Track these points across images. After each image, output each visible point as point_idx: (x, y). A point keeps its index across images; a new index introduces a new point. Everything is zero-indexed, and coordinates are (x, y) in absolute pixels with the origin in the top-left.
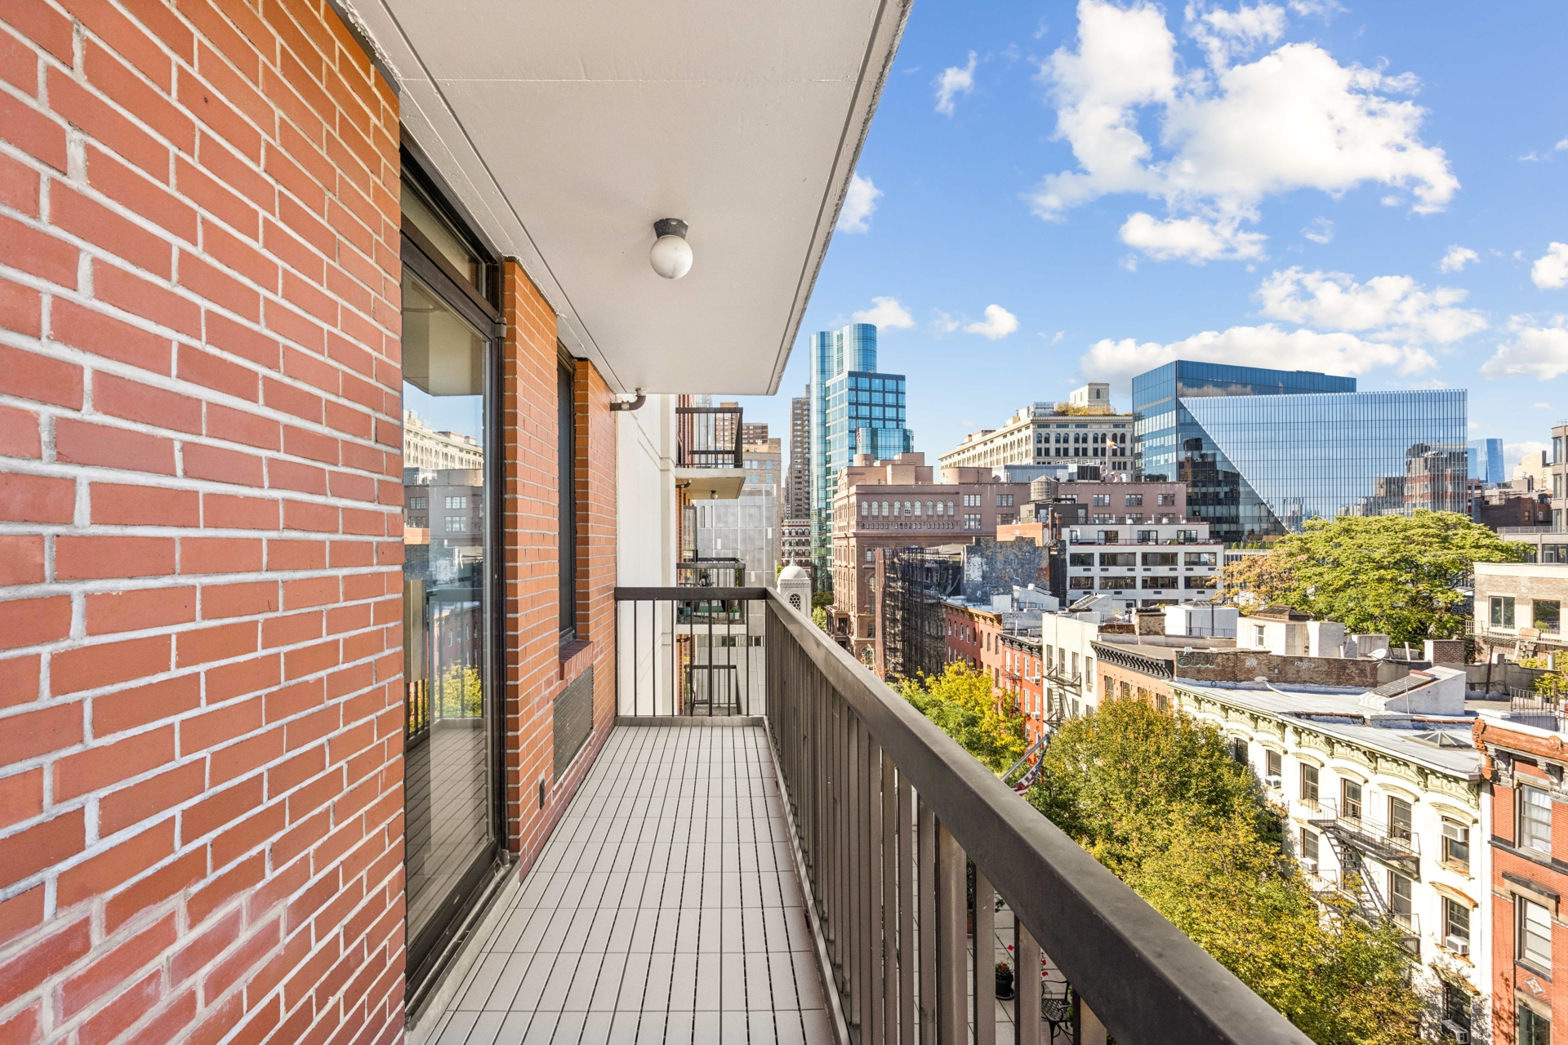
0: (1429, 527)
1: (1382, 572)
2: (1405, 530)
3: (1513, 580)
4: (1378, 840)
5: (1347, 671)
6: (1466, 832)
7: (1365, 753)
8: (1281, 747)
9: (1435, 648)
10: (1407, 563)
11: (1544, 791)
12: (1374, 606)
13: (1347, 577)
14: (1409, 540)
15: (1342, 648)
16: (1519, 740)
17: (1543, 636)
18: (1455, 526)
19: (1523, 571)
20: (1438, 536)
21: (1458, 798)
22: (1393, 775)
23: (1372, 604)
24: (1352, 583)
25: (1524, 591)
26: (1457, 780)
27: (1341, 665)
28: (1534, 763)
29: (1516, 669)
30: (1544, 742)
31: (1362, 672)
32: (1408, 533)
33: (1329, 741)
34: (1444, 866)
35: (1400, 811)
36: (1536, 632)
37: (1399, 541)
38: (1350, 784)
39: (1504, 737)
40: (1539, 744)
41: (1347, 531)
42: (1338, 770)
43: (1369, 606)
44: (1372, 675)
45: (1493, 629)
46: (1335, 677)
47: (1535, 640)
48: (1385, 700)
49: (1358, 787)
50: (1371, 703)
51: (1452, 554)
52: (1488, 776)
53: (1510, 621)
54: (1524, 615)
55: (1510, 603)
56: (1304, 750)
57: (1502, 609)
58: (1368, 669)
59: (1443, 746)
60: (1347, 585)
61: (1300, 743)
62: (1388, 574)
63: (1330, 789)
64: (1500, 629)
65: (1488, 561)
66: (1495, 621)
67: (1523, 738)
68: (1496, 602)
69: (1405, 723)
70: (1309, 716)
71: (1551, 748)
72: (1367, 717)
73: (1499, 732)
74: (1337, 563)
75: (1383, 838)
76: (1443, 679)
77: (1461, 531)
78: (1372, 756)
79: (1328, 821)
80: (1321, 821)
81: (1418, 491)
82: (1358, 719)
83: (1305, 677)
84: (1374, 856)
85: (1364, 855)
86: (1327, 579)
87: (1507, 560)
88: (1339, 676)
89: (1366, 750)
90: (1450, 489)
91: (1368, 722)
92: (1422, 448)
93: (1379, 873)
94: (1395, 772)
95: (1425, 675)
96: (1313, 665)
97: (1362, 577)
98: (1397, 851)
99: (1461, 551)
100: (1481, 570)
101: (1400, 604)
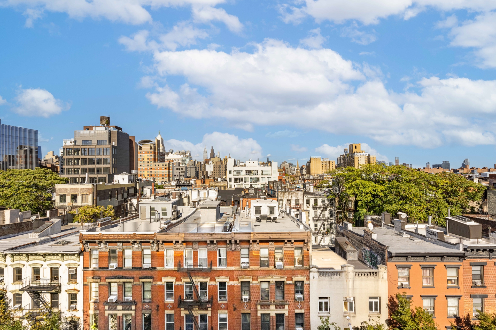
0: (41, 173)
1: (27, 189)
2: (34, 174)
3: (66, 189)
4: (47, 285)
5: (22, 226)
6: (76, 270)
7: (42, 256)
8: (4, 264)
9: (50, 213)
10: (35, 185)
11: (96, 249)
12: (24, 201)
13: (13, 192)
14: (35, 178)
15: (19, 218)
16: (92, 237)
17: (74, 204)
18: (48, 173)
19: (68, 186)
20: (44, 176)
21: (73, 260)
22: (52, 260)
23: (23, 200)
24: (16, 193)
25: (69, 192)
26: (74, 255)
27: (20, 225)
28: (95, 242)
29: (70, 215)
30: (98, 236)
31: (28, 225)
32: (35, 175)
33: (27, 255)
34: (69, 283)
35: (55, 272)
36: (72, 203)
37: (32, 178)
38: (35, 269)
39: (88, 237)
40: (97, 236)
41: (12, 175)
42: (30, 265)
43: (22, 201)
44: (31, 226)
45: (60, 204)
46: (18, 230)
47: (71, 206)
48: (38, 234)
49: (39, 269)
50: (34, 236)
51: (49, 182)
52: (83, 250)
53: (65, 201)
54: (68, 199)
55: (65, 196)
56: (15, 262)
57: (63, 198)
58: (29, 224)
59: (63, 244)
60: (13, 195)
61: (13, 260)
62: (29, 189)
63: (27, 274)
64: (62, 204)
65: (59, 184)
66: (61, 201)
67: (92, 236)
68: (61, 196)
69: (49, 240)
70: (17, 248)
71: (100, 237)
72: (38, 242)
73: (86, 236)
74: (9, 187)
75: (48, 283)
76: (55, 223)
77: (50, 175)
78: (45, 256)
79: (27, 286)
80: (24, 288)
81: (21, 160)
82: (34, 244)
83: (6, 232)
84: (45, 291)
85: (41, 293)
86: (5, 193)
87: (63, 183)
88: (19, 229)
89: (43, 254)
90: (31, 161)
91: (38, 244)
92: (22, 147)
93: (47, 297)
94: (53, 258)
95: (50, 222)
96: (9, 227)
97: (19, 192)
98: (54, 286)
99: (51, 181)
100: (57, 187)
101: (33, 199)
